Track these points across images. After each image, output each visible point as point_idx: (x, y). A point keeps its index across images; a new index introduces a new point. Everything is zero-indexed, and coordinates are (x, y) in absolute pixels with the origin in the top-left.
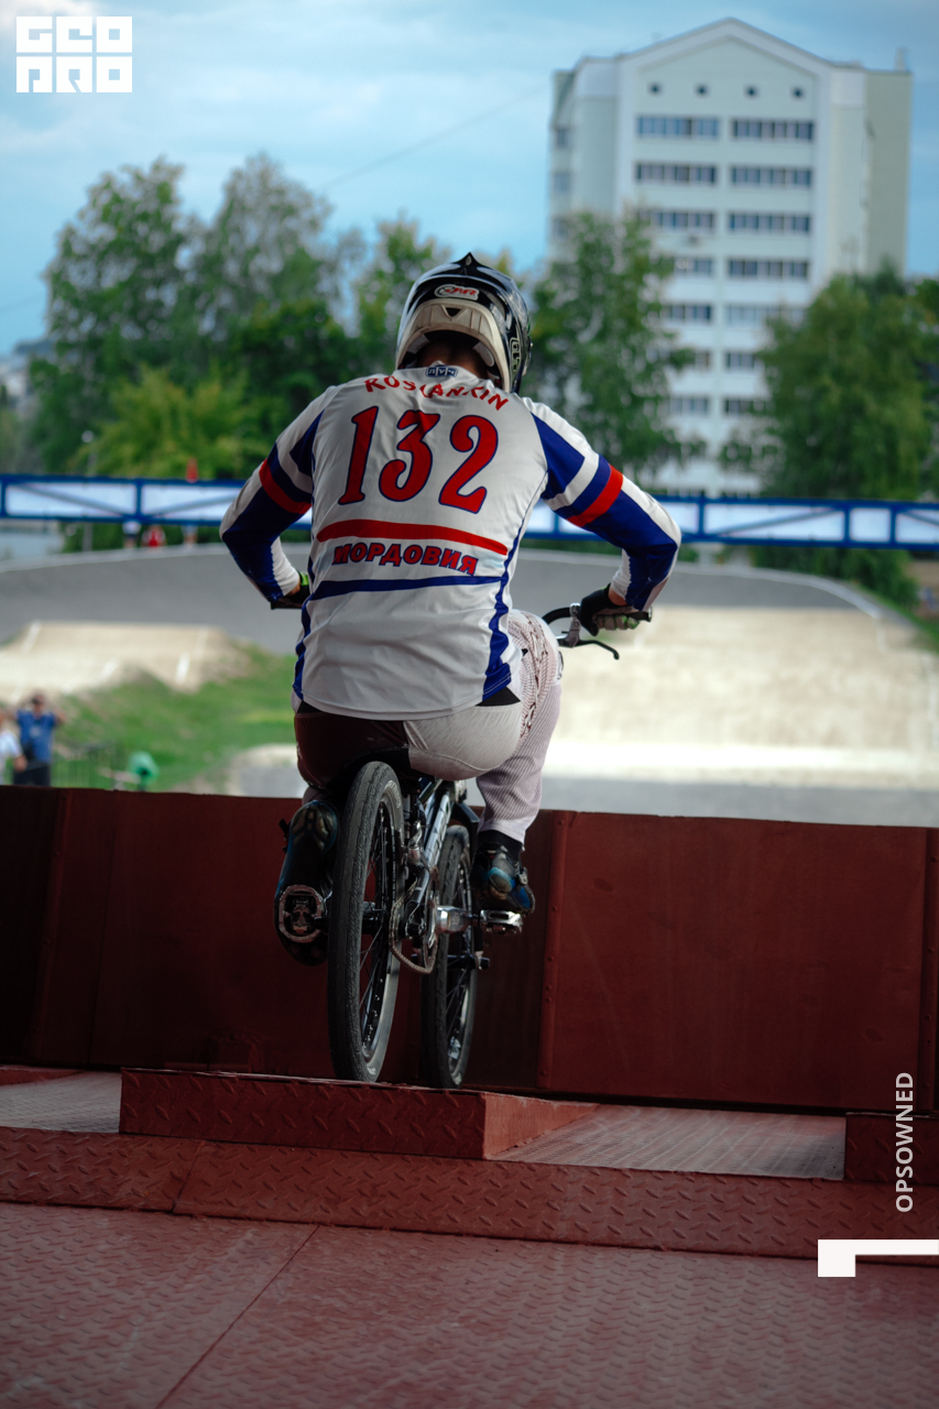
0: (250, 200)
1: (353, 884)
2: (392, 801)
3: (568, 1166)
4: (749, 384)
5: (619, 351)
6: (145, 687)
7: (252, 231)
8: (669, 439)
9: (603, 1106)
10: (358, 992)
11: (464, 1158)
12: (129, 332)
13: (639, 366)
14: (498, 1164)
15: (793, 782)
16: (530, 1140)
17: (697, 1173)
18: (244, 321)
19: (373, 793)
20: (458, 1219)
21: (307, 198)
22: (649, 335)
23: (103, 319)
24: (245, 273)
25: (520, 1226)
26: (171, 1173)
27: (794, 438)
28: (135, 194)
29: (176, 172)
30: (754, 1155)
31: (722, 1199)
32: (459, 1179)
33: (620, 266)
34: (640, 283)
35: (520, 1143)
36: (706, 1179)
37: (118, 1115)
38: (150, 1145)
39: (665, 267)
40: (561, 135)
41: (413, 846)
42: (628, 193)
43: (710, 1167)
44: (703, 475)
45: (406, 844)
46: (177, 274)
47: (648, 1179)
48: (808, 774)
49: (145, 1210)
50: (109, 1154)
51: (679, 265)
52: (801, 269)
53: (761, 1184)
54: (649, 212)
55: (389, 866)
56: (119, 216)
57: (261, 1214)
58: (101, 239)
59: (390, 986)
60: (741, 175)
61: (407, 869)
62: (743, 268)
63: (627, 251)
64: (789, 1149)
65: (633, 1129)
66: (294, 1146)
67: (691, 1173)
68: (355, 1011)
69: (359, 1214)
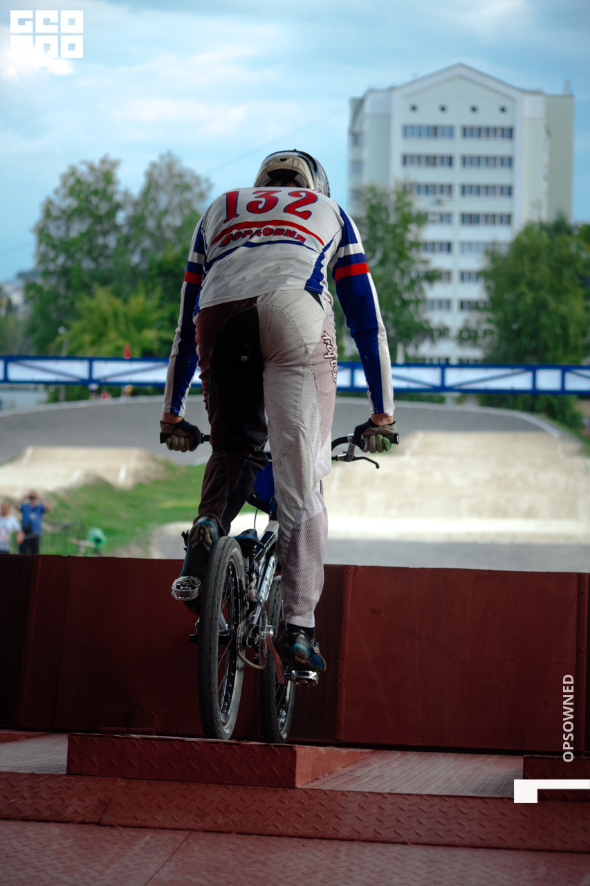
0: (162, 181)
1: (213, 613)
2: (237, 561)
3: (349, 792)
4: (475, 291)
5: (394, 272)
6: (99, 487)
7: (163, 200)
8: (425, 326)
9: (377, 751)
10: (217, 681)
11: (284, 787)
12: (87, 264)
13: (406, 281)
14: (305, 791)
15: (505, 541)
16: (327, 775)
17: (430, 795)
18: (159, 256)
19: (224, 556)
20: (279, 826)
21: (197, 179)
22: (412, 262)
23: (70, 256)
24: (159, 227)
25: (318, 830)
26: (99, 799)
27: (504, 325)
28: (90, 179)
29: (115, 164)
30: (468, 783)
31: (446, 811)
32: (280, 801)
33: (393, 219)
34: (406, 229)
35: (320, 777)
36: (436, 798)
37: (66, 762)
38: (86, 781)
39: (422, 219)
40: (356, 137)
41: (251, 588)
42: (398, 173)
43: (439, 791)
44: (447, 349)
45: (247, 587)
46: (116, 228)
47: (399, 799)
48: (514, 535)
49: (83, 823)
50: (60, 787)
51: (430, 218)
52: (507, 219)
53: (471, 801)
54: (411, 185)
55: (236, 602)
56: (80, 192)
57: (155, 824)
58: (69, 207)
59: (238, 678)
60: (467, 161)
61: (248, 603)
62: (470, 219)
63: (397, 209)
64: (491, 777)
65: (394, 766)
66: (176, 781)
67: (427, 795)
68: (215, 693)
69: (217, 823)
